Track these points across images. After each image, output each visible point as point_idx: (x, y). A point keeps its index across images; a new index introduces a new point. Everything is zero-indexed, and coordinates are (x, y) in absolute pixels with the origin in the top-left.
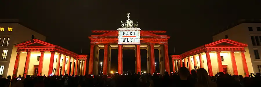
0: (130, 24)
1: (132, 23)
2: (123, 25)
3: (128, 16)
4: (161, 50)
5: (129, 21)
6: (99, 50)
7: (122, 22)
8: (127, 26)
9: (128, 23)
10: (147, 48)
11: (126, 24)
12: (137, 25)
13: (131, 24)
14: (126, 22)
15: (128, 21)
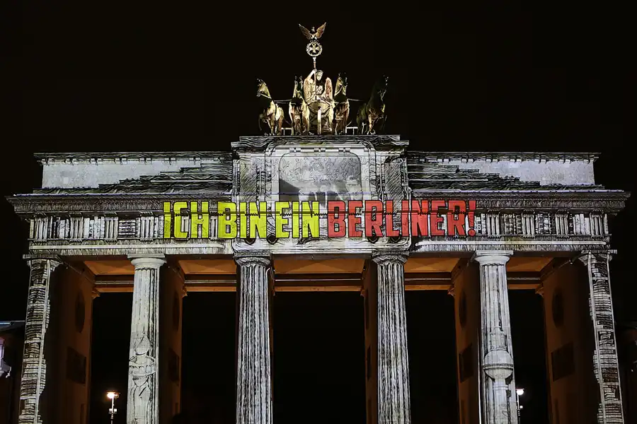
0: (324, 106)
1: (339, 98)
2: (276, 111)
3: (314, 49)
4: (558, 299)
5: (321, 83)
6: (89, 298)
7: (264, 88)
8: (302, 120)
9: (311, 98)
10: (458, 282)
11: (298, 103)
12: (377, 108)
13: (333, 104)
14: (296, 92)
15: (309, 83)
